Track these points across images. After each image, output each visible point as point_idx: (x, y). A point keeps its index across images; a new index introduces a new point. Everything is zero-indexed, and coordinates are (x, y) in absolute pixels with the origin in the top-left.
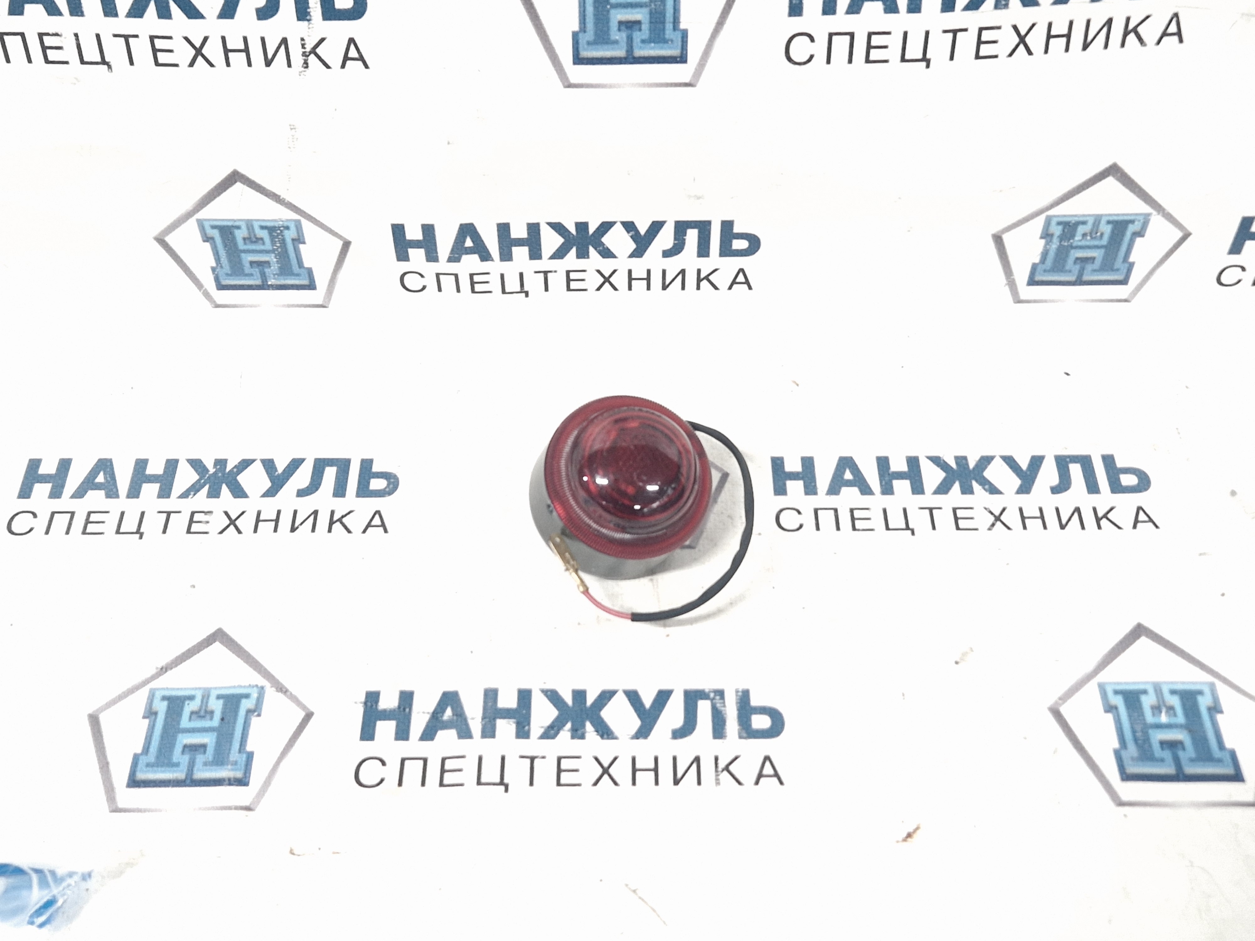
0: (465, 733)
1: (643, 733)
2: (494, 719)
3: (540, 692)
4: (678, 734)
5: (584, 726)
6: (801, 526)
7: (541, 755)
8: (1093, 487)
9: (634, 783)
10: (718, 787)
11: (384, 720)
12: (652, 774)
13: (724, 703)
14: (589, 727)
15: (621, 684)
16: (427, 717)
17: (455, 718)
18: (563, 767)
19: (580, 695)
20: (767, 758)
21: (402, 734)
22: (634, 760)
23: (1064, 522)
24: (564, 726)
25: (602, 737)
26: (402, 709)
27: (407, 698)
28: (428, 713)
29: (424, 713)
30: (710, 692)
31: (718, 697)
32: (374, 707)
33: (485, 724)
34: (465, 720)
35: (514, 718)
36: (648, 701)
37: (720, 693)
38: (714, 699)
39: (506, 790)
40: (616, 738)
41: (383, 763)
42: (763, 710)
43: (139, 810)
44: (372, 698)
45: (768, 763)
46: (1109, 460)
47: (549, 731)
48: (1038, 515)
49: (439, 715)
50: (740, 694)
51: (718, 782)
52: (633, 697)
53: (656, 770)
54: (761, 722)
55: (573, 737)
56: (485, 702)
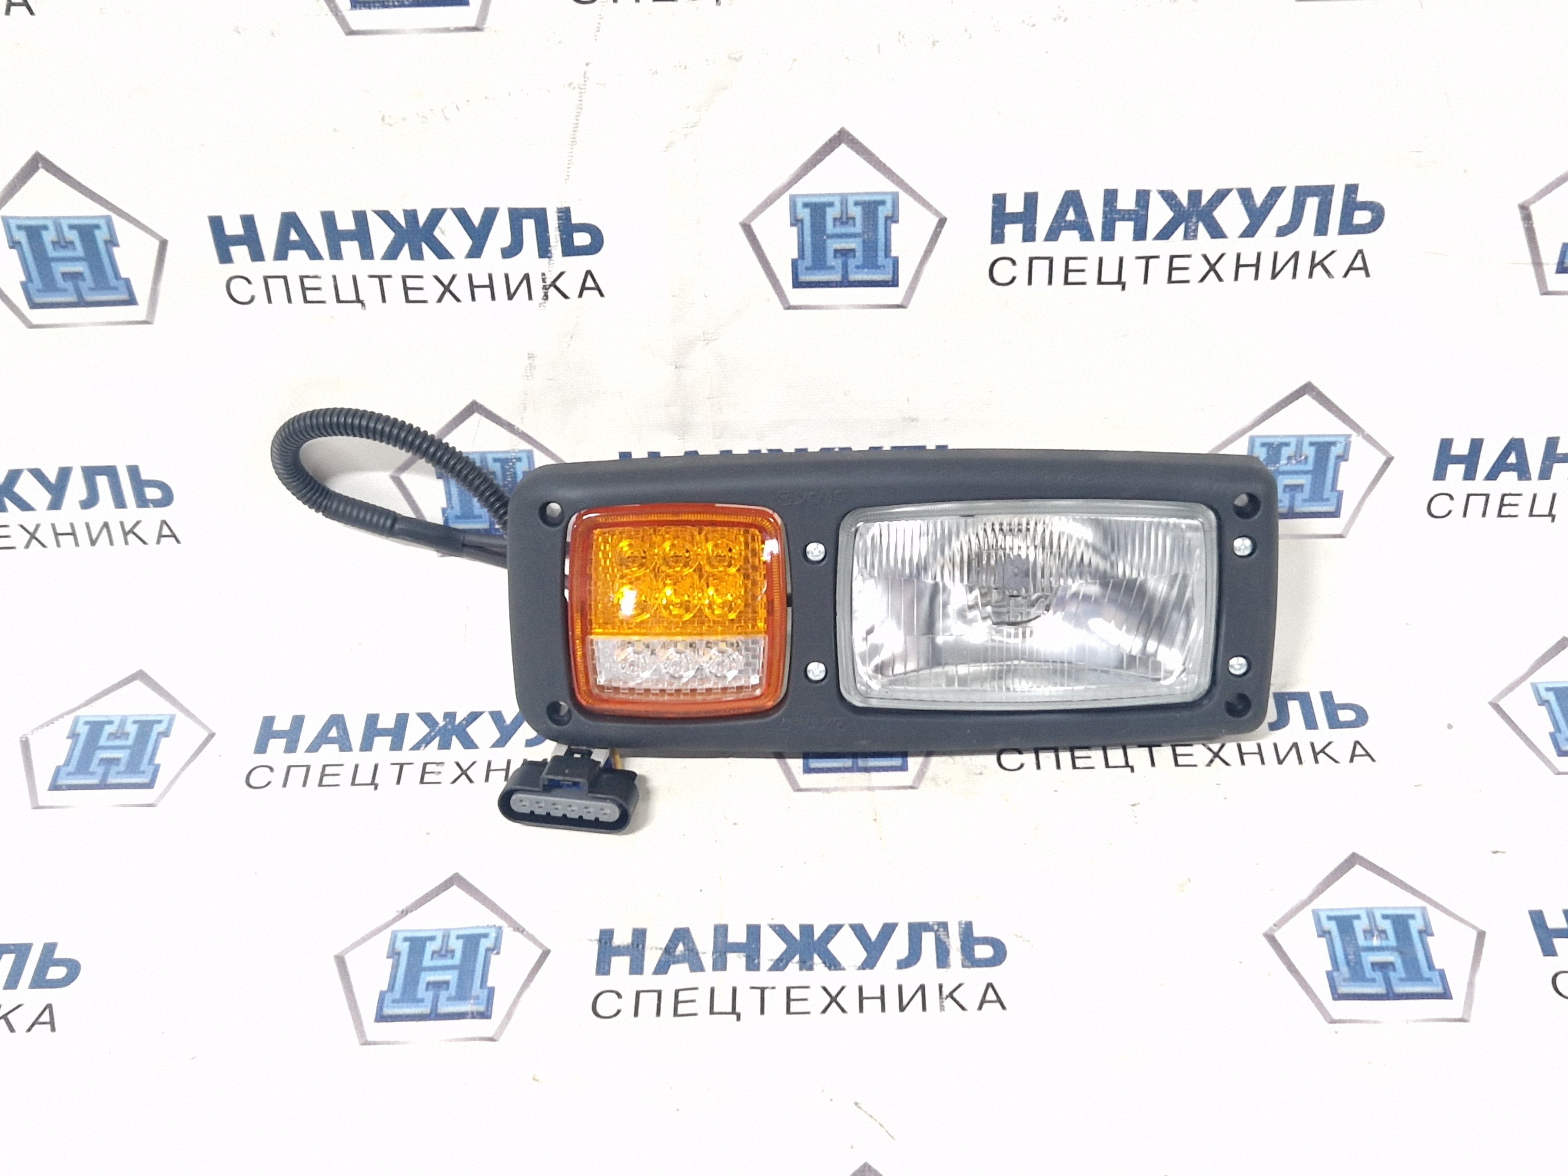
0: (697, 966)
1: (869, 964)
2: (725, 953)
3: (769, 928)
4: (903, 964)
5: (812, 959)
6: (1022, 766)
7: (771, 986)
8: (1311, 723)
9: (861, 1009)
10: (943, 1012)
11: (619, 955)
12: (879, 1001)
13: (948, 934)
14: (817, 959)
15: (847, 919)
16: (660, 953)
17: (687, 952)
18: (792, 997)
19: (806, 930)
20: (990, 985)
21: (636, 968)
22: (861, 989)
23: (1282, 757)
24: (793, 958)
25: (830, 968)
26: (635, 946)
27: (639, 935)
28: (661, 949)
29: (656, 949)
30: (934, 924)
31: (941, 930)
32: (608, 944)
33: (716, 958)
34: (697, 954)
35: (744, 952)
36: (873, 933)
37: (944, 925)
38: (938, 930)
39: (738, 1019)
40: (844, 969)
41: (619, 995)
42: (986, 941)
43: (388, 1043)
44: (606, 936)
45: (990, 990)
46: (1327, 697)
47: (778, 964)
48: (1257, 750)
49: (671, 950)
50: (963, 926)
51: (942, 1008)
52: (859, 931)
53: (882, 998)
54: (983, 952)
55: (801, 969)
56: (715, 937)
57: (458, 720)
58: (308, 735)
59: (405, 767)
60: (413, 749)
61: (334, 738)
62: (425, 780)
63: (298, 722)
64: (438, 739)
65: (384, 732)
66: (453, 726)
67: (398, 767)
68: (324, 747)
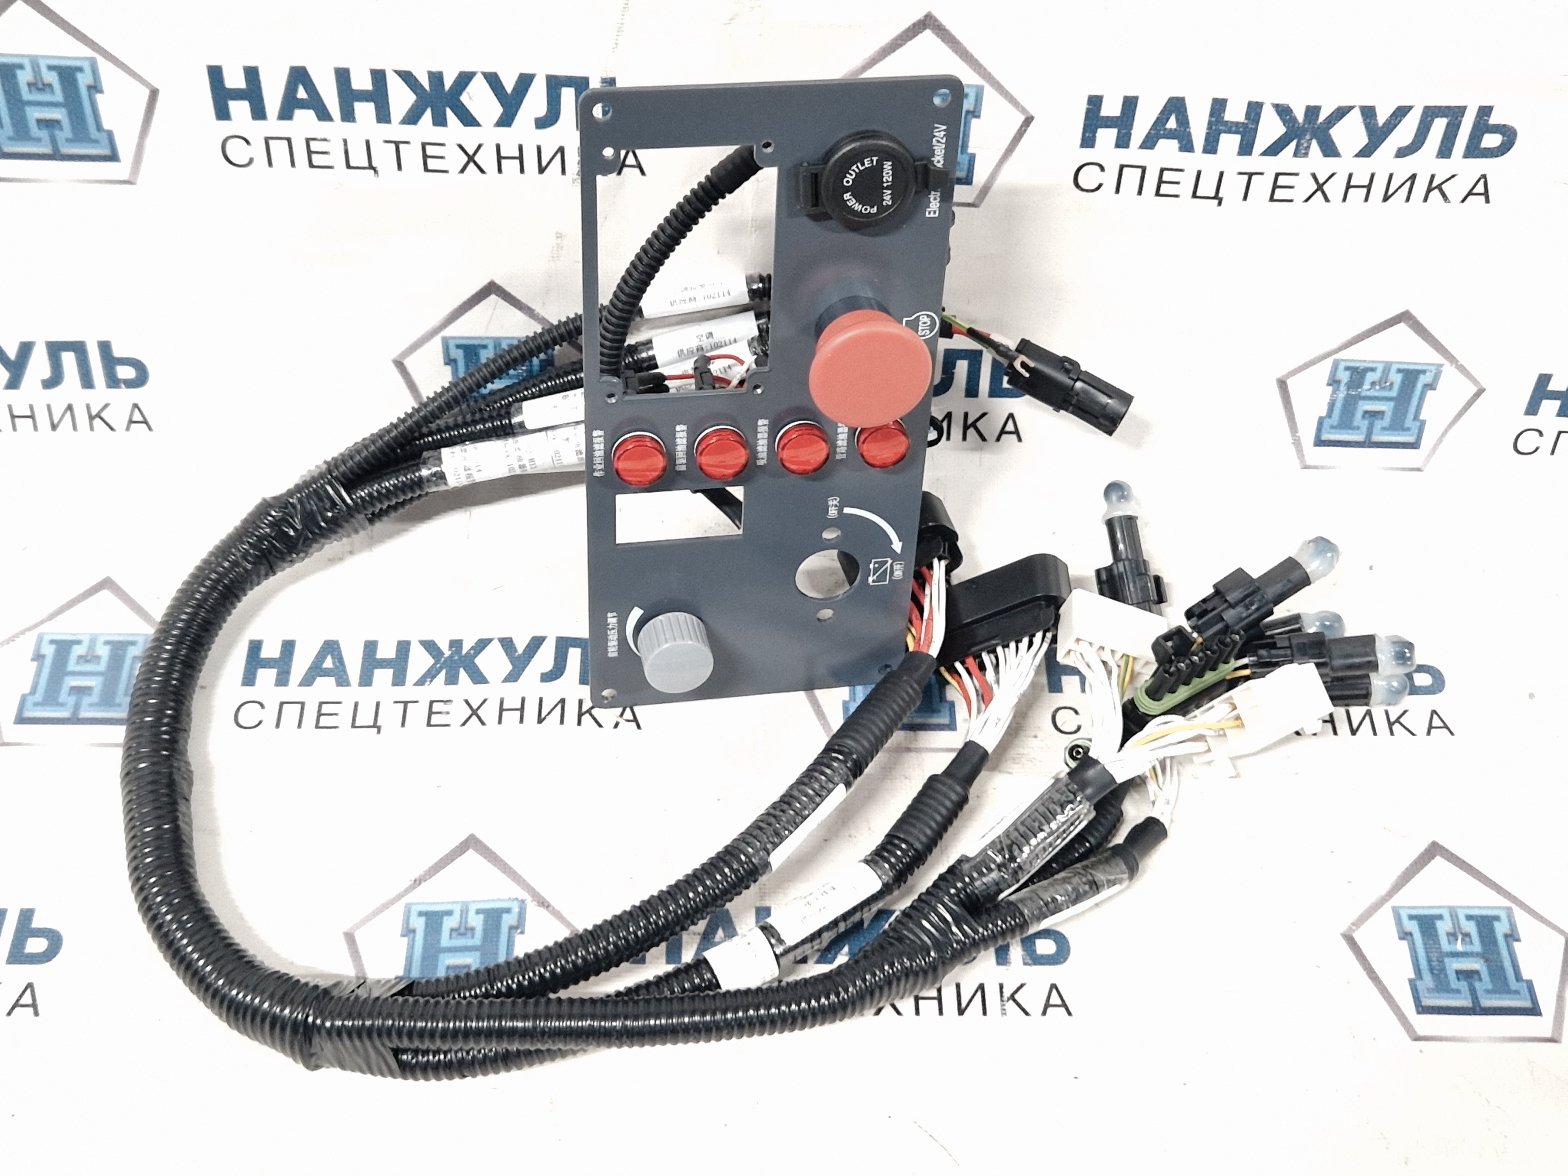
57: (464, 652)
58: (300, 665)
59: (409, 705)
60: (416, 684)
61: (330, 669)
62: (432, 723)
63: (288, 647)
64: (444, 672)
65: (384, 664)
66: (461, 657)
67: (402, 705)
68: (319, 680)
